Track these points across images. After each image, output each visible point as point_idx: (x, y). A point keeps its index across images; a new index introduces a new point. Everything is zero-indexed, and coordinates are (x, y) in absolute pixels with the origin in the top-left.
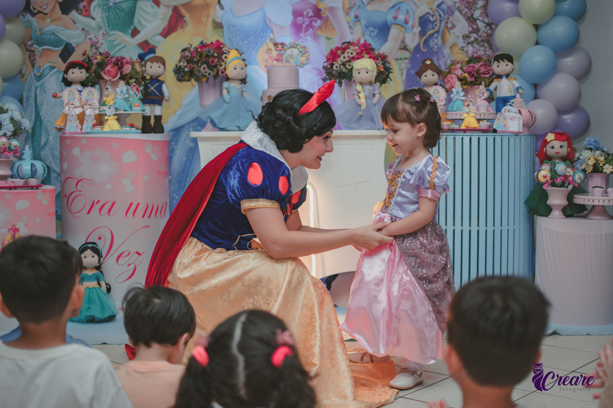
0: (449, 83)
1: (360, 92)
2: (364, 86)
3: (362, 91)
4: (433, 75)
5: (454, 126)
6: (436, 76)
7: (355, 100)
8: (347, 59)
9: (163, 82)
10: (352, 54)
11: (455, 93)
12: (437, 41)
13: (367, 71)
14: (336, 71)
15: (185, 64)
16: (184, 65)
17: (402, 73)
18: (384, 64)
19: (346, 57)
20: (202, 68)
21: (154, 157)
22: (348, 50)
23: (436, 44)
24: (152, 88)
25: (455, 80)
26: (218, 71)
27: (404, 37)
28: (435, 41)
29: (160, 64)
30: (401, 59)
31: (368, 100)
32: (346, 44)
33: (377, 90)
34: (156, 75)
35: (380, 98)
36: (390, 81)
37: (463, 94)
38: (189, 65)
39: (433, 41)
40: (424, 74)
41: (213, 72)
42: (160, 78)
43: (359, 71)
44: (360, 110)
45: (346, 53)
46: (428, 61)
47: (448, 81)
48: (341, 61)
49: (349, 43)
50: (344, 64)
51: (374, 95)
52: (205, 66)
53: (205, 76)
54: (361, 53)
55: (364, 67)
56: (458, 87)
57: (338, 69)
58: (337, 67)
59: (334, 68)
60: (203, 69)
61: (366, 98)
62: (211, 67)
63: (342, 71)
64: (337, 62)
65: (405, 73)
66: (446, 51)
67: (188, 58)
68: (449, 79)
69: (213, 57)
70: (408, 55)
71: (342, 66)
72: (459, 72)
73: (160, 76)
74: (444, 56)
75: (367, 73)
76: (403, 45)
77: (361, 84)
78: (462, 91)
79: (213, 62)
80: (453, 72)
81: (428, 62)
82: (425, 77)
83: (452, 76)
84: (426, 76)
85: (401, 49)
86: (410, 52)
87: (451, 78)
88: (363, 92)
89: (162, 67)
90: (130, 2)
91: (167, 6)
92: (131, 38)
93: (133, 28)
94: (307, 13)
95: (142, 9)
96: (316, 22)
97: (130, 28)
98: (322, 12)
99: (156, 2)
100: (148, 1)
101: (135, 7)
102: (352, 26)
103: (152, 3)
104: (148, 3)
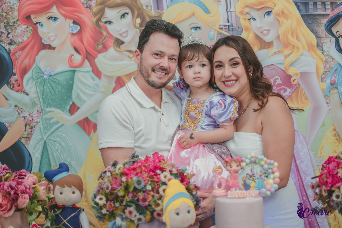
9: (81, 211)
24: (65, 221)
29: (74, 189)
34: (69, 203)
38: (108, 203)
41: (145, 216)
53: (134, 222)
69: (144, 192)
79: (145, 200)
89: (77, 192)
90: (67, 73)
91: (109, 77)
92: (69, 115)
93: (71, 103)
94: (275, 81)
95: (81, 82)
96: (285, 91)
97: (67, 104)
98: (292, 79)
99: (97, 73)
100: (88, 72)
101: (72, 79)
102: (328, 94)
103: (92, 74)
104: (87, 75)
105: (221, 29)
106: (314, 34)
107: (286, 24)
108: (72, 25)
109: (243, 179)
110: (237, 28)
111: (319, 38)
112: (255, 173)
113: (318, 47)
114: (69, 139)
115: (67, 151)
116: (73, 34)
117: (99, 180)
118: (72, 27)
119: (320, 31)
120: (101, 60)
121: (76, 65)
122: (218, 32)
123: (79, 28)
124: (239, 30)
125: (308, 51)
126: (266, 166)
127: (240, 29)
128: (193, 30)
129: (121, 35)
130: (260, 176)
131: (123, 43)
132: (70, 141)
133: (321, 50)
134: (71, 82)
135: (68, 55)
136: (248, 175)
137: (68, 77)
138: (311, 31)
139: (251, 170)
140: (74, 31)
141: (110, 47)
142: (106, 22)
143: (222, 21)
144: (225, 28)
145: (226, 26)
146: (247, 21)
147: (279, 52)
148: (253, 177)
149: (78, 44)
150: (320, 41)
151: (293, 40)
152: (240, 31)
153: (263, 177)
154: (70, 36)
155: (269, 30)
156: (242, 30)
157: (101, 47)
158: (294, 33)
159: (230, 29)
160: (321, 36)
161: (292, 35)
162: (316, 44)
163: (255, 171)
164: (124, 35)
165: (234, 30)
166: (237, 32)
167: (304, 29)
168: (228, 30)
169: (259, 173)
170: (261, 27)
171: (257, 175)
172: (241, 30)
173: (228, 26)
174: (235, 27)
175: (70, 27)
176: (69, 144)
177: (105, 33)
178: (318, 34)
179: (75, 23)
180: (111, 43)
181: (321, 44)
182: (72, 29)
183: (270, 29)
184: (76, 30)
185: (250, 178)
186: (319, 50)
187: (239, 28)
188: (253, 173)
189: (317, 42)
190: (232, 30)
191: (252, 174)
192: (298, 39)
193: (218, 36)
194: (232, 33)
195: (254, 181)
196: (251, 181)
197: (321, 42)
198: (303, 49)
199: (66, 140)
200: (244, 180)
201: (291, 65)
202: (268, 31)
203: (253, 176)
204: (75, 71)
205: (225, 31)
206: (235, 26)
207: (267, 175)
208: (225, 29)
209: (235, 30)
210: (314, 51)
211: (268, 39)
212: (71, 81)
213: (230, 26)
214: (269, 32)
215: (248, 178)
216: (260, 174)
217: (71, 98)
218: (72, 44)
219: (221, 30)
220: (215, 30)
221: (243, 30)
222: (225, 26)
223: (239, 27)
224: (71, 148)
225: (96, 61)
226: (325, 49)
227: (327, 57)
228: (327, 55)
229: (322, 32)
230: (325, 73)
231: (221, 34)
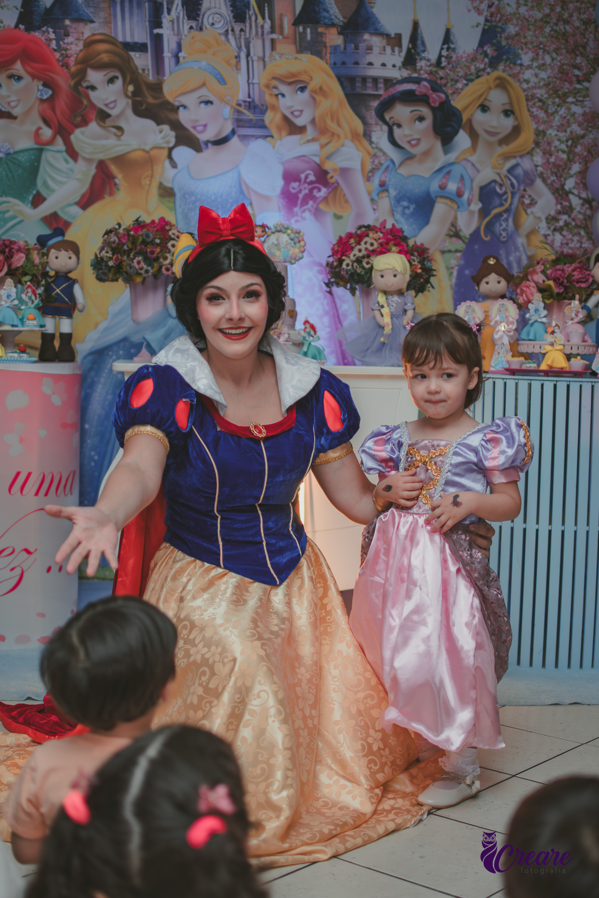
0: (524, 295)
1: (382, 307)
2: (390, 297)
3: (385, 305)
4: (499, 282)
5: (528, 365)
6: (504, 283)
7: (374, 318)
8: (364, 252)
9: (74, 281)
10: (372, 245)
11: (532, 311)
12: (507, 226)
13: (395, 273)
14: (347, 271)
15: (110, 255)
16: (107, 257)
17: (451, 274)
18: (422, 262)
19: (363, 249)
20: (135, 261)
21: (57, 401)
22: (366, 239)
23: (504, 230)
24: (58, 290)
25: (534, 290)
26: (160, 267)
27: (456, 218)
28: (504, 225)
29: (71, 254)
30: (450, 251)
31: (395, 319)
32: (363, 229)
33: (409, 304)
34: (64, 269)
35: (414, 317)
36: (431, 289)
37: (545, 312)
38: (115, 257)
39: (501, 225)
40: (485, 280)
41: (153, 268)
42: (70, 275)
43: (381, 273)
44: (383, 335)
45: (362, 243)
46: (492, 259)
47: (522, 291)
48: (354, 255)
49: (368, 227)
50: (359, 261)
51: (405, 311)
52: (140, 258)
53: (141, 274)
54: (387, 243)
55: (391, 267)
56: (537, 302)
57: (350, 267)
58: (348, 265)
59: (344, 266)
60: (138, 263)
61: (393, 316)
62: (150, 260)
63: (356, 271)
64: (349, 257)
65: (455, 273)
66: (521, 241)
67: (114, 245)
68: (524, 289)
69: (153, 245)
70: (460, 245)
71: (355, 264)
72: (539, 278)
73: (70, 272)
74: (517, 249)
75: (395, 276)
76: (453, 229)
77: (385, 293)
78: (544, 308)
79: (152, 252)
80: (530, 278)
81: (492, 262)
82: (485, 285)
83: (528, 283)
84: (487, 283)
85: (451, 236)
86: (463, 241)
87: (528, 287)
88: (388, 306)
89: (74, 257)
90: (31, 152)
91: (89, 161)
92: (31, 208)
93: (35, 192)
94: (306, 177)
95: (50, 164)
96: (319, 190)
97: (30, 193)
98: (329, 176)
99: (73, 154)
100: (59, 152)
101: (38, 160)
102: (376, 198)
103: (65, 155)
104: (59, 155)
105: (239, 105)
106: (361, 119)
107: (325, 104)
108: (41, 87)
110: (260, 106)
116: (42, 101)
117: (103, 237)
118: (41, 90)
119: (369, 115)
120: (79, 136)
121: (44, 142)
122: (235, 108)
123: (50, 92)
125: (352, 140)
128: (202, 105)
129: (106, 105)
131: (109, 116)
135: (34, 128)
137: (33, 157)
138: (358, 116)
140: (43, 96)
141: (91, 121)
142: (88, 87)
143: (242, 96)
144: (245, 104)
146: (274, 98)
147: (313, 140)
149: (50, 114)
151: (333, 126)
154: (38, 102)
155: (301, 111)
156: (267, 109)
157: (79, 119)
158: (335, 117)
159: (251, 106)
160: (370, 122)
161: (332, 119)
162: (362, 133)
164: (111, 105)
165: (256, 107)
166: (260, 110)
167: (348, 113)
168: (248, 108)
170: (292, 107)
173: (248, 102)
174: (257, 104)
175: (39, 90)
177: (85, 102)
178: (366, 120)
179: (45, 85)
180: (93, 115)
181: (369, 133)
182: (41, 93)
183: (303, 110)
184: (47, 94)
186: (366, 141)
189: (364, 130)
190: (254, 108)
192: (339, 125)
193: (234, 114)
194: (254, 111)
197: (369, 131)
198: (346, 137)
201: (329, 157)
204: (42, 149)
205: (244, 109)
206: (257, 101)
209: (258, 109)
210: (360, 141)
211: (299, 122)
212: (36, 163)
213: (251, 102)
214: (302, 113)
217: (35, 185)
218: (40, 113)
220: (232, 106)
222: (245, 102)
225: (72, 137)
226: (374, 139)
227: (376, 150)
228: (377, 148)
229: (372, 117)
230: (373, 171)
231: (239, 112)
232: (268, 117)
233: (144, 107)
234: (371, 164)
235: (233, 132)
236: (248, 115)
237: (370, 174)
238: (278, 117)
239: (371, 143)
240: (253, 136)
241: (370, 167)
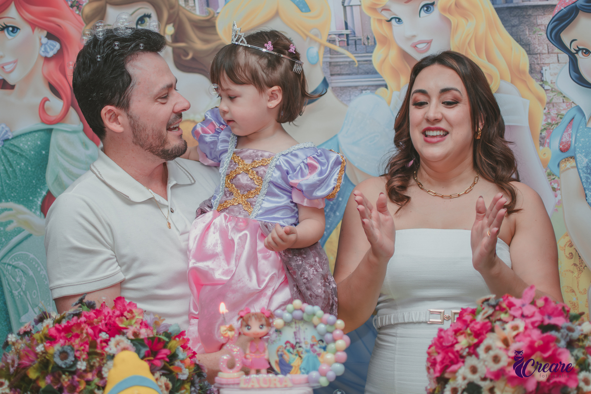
90: (37, 135)
92: (41, 216)
93: (44, 193)
95: (63, 151)
97: (38, 195)
100: (75, 132)
101: (46, 146)
102: (555, 170)
103: (83, 135)
104: (73, 137)
105: (332, 41)
106: (523, 48)
107: (466, 28)
108: (45, 40)
109: (278, 351)
110: (364, 40)
111: (535, 56)
112: (302, 340)
113: (532, 73)
114: (41, 264)
115: (38, 287)
116: (47, 59)
118: (45, 44)
119: (537, 40)
121: (53, 119)
122: (326, 47)
123: (58, 46)
124: (368, 43)
125: (512, 82)
126: (322, 327)
127: (370, 41)
130: (312, 346)
132: (42, 267)
133: (538, 80)
134: (44, 152)
135: (38, 100)
136: (288, 345)
137: (39, 143)
138: (518, 42)
139: (295, 333)
140: (48, 52)
144: (340, 39)
145: (341, 36)
146: (385, 25)
148: (298, 349)
149: (57, 77)
150: (535, 61)
152: (370, 44)
153: (316, 348)
154: (42, 62)
155: (430, 42)
156: (375, 43)
158: (482, 47)
159: (350, 42)
160: (539, 51)
161: (478, 51)
162: (527, 69)
163: (301, 336)
165: (357, 43)
166: (364, 46)
167: (503, 39)
168: (346, 44)
169: (310, 342)
170: (414, 36)
171: (306, 343)
172: (373, 43)
173: (345, 36)
174: (359, 38)
175: (42, 44)
176: (41, 273)
178: (532, 47)
179: (50, 36)
181: (538, 68)
182: (45, 49)
183: (432, 40)
184: (53, 50)
185: (291, 350)
186: (534, 81)
187: (368, 39)
188: (298, 340)
189: (530, 64)
190: (354, 43)
191: (297, 343)
192: (490, 59)
193: (325, 56)
194: (355, 49)
195: (300, 356)
196: (293, 356)
197: (538, 64)
198: (502, 78)
199: (36, 266)
200: (279, 353)
202: (428, 43)
203: (298, 345)
204: (50, 130)
205: (340, 46)
206: (359, 33)
207: (324, 345)
208: (339, 41)
209: (361, 44)
210: (524, 82)
212: (44, 150)
213: (350, 36)
214: (430, 45)
215: (289, 351)
216: (312, 343)
217: (44, 183)
218: (45, 78)
219: (332, 43)
220: (321, 44)
221: (377, 42)
223: (369, 37)
224: (44, 280)
226: (547, 77)
227: (552, 94)
228: (552, 90)
229: (541, 40)
230: (548, 128)
231: (331, 52)
232: (378, 56)
233: (190, 57)
234: (544, 117)
235: (325, 83)
236: (348, 55)
237: (544, 133)
238: (393, 54)
239: (542, 83)
240: (356, 87)
241: (544, 123)
